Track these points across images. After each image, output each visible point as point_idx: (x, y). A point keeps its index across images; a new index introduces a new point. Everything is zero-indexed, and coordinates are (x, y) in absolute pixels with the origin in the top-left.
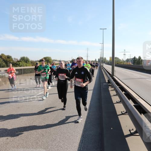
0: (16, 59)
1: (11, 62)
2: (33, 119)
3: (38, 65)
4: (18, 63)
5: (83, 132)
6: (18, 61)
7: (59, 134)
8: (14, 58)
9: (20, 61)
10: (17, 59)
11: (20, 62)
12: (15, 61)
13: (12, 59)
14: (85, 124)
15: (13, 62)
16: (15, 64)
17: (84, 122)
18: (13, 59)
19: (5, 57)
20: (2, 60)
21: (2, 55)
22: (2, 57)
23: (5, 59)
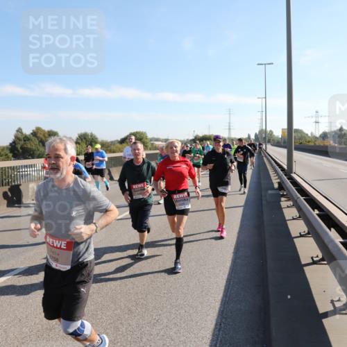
5: (221, 304)
7: (165, 309)
9: (77, 143)
11: (78, 145)
14: (226, 286)
19: (44, 135)
20: (38, 141)
21: (38, 129)
22: (38, 135)
23: (44, 138)
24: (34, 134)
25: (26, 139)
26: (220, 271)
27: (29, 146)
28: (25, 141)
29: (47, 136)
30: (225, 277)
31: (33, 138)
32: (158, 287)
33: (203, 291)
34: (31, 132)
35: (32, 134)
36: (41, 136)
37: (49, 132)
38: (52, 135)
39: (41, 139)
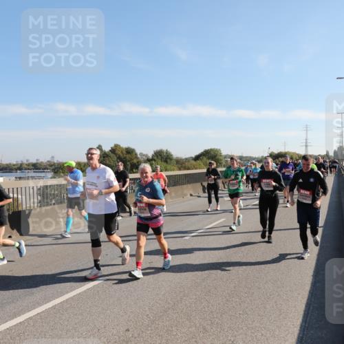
0: (144, 155)
1: (135, 161)
2: (182, 290)
3: (213, 167)
5: (300, 330)
6: (148, 160)
7: (241, 331)
8: (141, 154)
9: (152, 159)
10: (146, 155)
11: (153, 162)
12: (142, 159)
13: (136, 154)
14: (305, 311)
17: (304, 306)
18: (139, 156)
19: (122, 152)
20: (116, 158)
21: (116, 146)
22: (117, 152)
23: (121, 155)
24: (113, 151)
25: (106, 155)
26: (299, 294)
27: (108, 162)
28: (104, 157)
29: (124, 152)
30: (304, 301)
31: (112, 155)
32: (234, 307)
33: (281, 314)
34: (110, 149)
35: (110, 151)
36: (119, 153)
37: (126, 149)
38: (130, 151)
39: (119, 156)
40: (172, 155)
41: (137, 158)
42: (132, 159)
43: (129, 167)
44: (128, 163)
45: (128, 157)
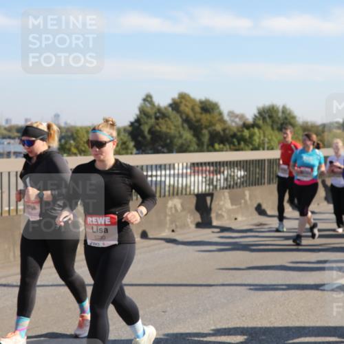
0: (237, 116)
1: (218, 127)
4: (246, 133)
6: (246, 126)
8: (231, 114)
9: (254, 125)
10: (242, 117)
11: (256, 130)
12: (233, 124)
13: (221, 114)
15: (224, 130)
16: (234, 136)
18: (226, 117)
19: (193, 109)
20: (180, 120)
21: (183, 97)
22: (182, 108)
23: (191, 115)
24: (175, 106)
25: (161, 114)
27: (164, 129)
28: (157, 118)
29: (198, 109)
31: (172, 114)
34: (170, 101)
35: (171, 105)
36: (188, 110)
37: (201, 102)
38: (208, 108)
39: (188, 116)
40: (294, 117)
41: (222, 120)
42: (212, 124)
43: (206, 139)
44: (205, 132)
45: (205, 118)
